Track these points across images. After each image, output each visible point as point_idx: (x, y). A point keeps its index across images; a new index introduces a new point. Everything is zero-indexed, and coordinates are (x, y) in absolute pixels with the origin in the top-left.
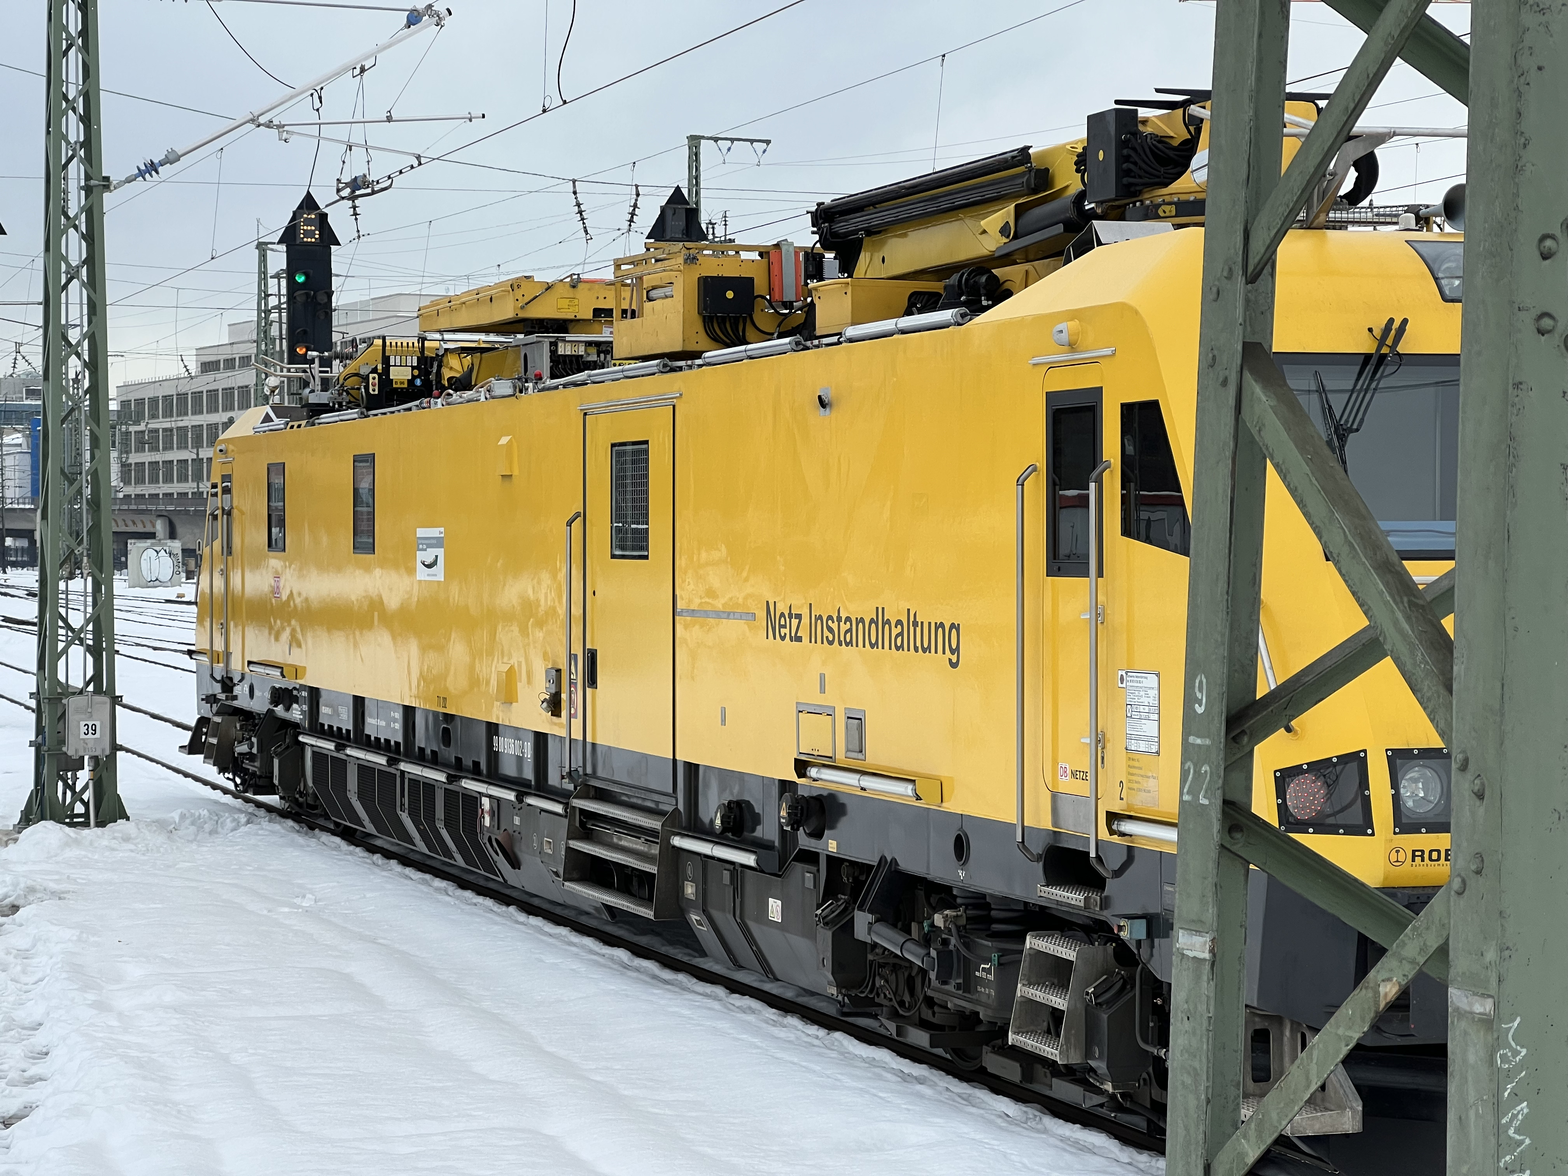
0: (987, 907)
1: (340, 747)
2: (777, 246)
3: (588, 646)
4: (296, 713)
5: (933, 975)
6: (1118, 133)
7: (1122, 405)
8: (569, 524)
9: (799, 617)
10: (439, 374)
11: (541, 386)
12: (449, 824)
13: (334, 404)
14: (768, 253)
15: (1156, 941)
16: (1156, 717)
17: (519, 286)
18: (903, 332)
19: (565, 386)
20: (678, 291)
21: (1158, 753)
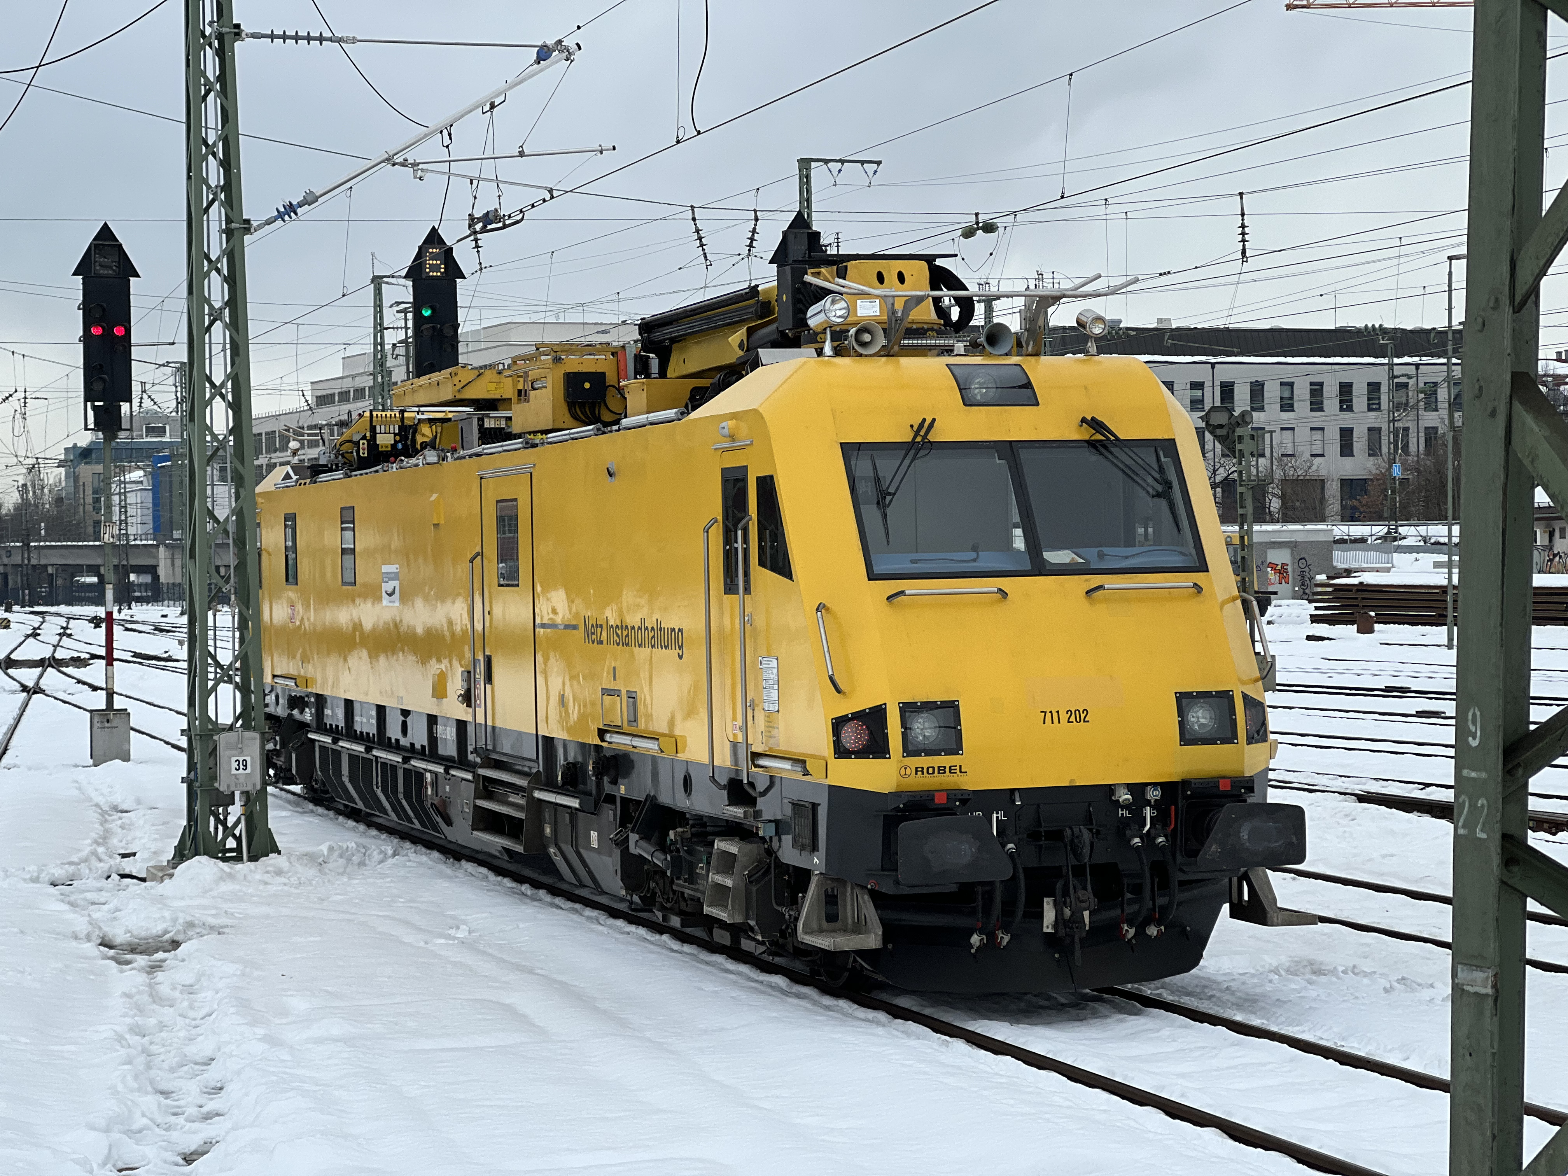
0: (704, 825)
1: (335, 741)
2: (623, 347)
3: (487, 653)
4: (308, 716)
5: (669, 874)
6: (794, 282)
7: (757, 478)
8: (472, 561)
9: (601, 626)
10: (414, 440)
11: (456, 456)
12: (407, 797)
13: (332, 465)
14: (617, 353)
15: (784, 837)
16: (776, 687)
17: (456, 374)
18: (652, 424)
19: (470, 456)
20: (549, 383)
21: (778, 711)
